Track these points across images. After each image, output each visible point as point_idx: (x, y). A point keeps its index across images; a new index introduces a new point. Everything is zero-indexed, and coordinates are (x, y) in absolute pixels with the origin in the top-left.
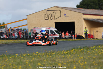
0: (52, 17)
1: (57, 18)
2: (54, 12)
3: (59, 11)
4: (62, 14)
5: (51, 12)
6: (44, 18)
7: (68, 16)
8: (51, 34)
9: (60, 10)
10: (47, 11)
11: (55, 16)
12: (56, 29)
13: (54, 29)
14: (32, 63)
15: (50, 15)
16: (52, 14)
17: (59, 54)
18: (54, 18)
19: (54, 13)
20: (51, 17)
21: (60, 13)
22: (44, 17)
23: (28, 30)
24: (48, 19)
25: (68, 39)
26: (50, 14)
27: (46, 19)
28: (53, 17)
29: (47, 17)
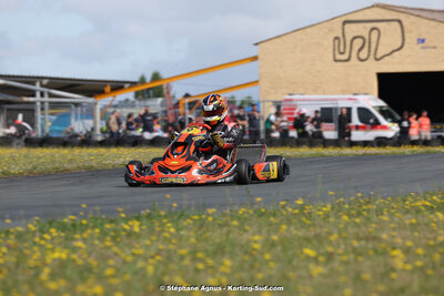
0: (365, 50)
1: (387, 55)
2: (373, 29)
3: (396, 24)
4: (407, 35)
5: (363, 30)
6: (331, 56)
7: (435, 47)
8: (360, 124)
9: (400, 21)
10: (345, 22)
11: (377, 45)
12: (382, 103)
13: (373, 102)
14: (279, 248)
15: (358, 43)
16: (367, 37)
17: (393, 211)
18: (375, 54)
19: (375, 33)
20: (360, 50)
21: (400, 34)
22: (331, 50)
23: (261, 105)
24: (348, 60)
25: (432, 146)
26: (354, 38)
27: (339, 57)
28: (369, 51)
29: (343, 49)
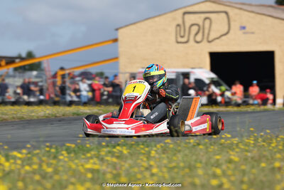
0: (200, 35)
1: (217, 38)
2: (206, 18)
3: (224, 15)
4: (232, 23)
5: (198, 19)
6: (174, 39)
7: (253, 33)
9: (226, 13)
10: (185, 13)
11: (209, 31)
12: (213, 76)
13: (206, 74)
21: (227, 22)
22: (174, 34)
24: (187, 42)
26: (192, 25)
27: (180, 40)
28: (203, 35)
